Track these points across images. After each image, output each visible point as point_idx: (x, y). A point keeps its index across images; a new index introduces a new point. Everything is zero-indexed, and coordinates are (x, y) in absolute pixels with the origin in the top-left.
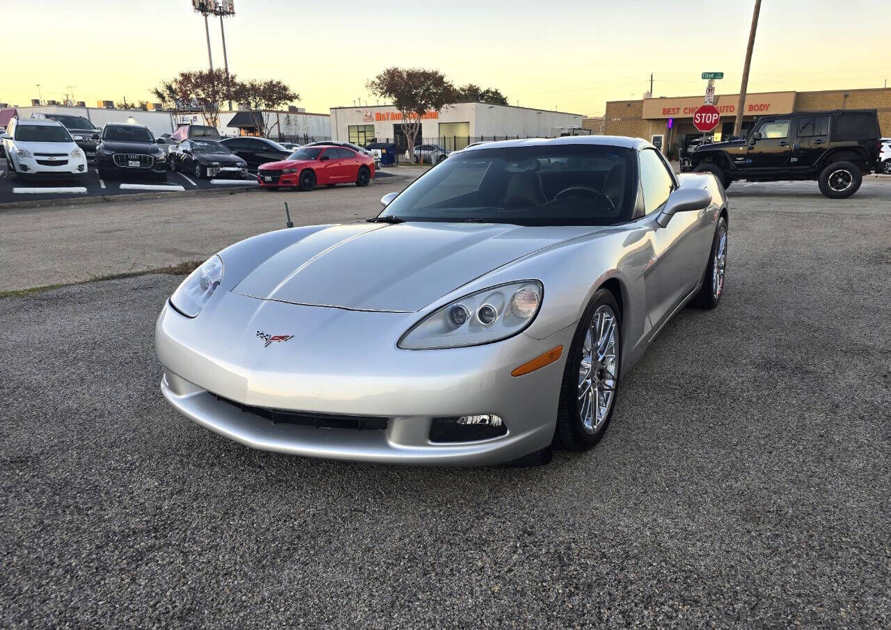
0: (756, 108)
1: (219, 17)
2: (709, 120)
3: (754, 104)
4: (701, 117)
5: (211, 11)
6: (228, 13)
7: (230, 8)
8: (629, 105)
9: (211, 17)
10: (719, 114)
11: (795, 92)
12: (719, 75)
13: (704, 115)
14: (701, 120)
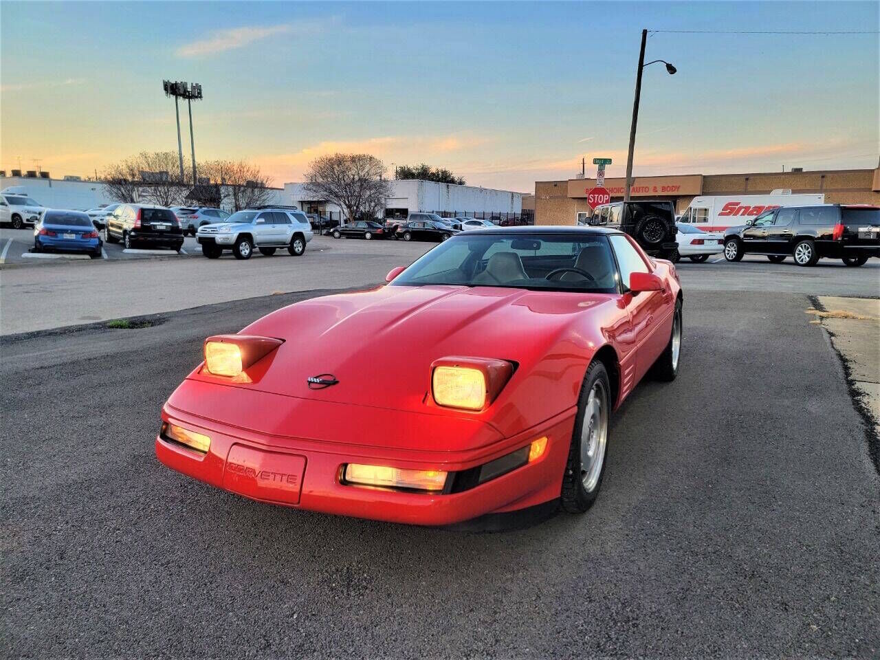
0: (669, 189)
1: (187, 100)
2: (601, 200)
3: (666, 186)
4: (594, 198)
5: (180, 95)
6: (197, 97)
7: (198, 93)
8: (555, 185)
9: (181, 99)
10: (609, 195)
11: (701, 175)
12: (609, 161)
13: (596, 196)
14: (594, 200)
